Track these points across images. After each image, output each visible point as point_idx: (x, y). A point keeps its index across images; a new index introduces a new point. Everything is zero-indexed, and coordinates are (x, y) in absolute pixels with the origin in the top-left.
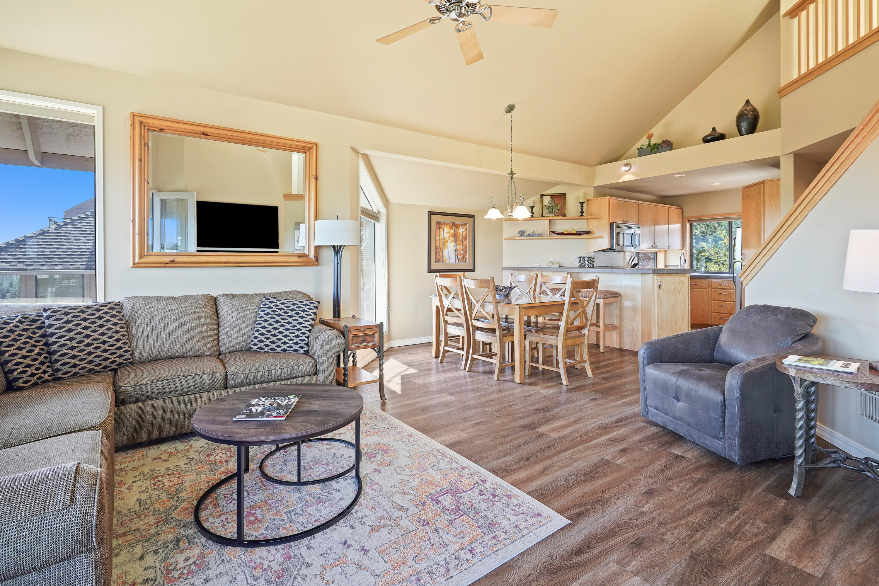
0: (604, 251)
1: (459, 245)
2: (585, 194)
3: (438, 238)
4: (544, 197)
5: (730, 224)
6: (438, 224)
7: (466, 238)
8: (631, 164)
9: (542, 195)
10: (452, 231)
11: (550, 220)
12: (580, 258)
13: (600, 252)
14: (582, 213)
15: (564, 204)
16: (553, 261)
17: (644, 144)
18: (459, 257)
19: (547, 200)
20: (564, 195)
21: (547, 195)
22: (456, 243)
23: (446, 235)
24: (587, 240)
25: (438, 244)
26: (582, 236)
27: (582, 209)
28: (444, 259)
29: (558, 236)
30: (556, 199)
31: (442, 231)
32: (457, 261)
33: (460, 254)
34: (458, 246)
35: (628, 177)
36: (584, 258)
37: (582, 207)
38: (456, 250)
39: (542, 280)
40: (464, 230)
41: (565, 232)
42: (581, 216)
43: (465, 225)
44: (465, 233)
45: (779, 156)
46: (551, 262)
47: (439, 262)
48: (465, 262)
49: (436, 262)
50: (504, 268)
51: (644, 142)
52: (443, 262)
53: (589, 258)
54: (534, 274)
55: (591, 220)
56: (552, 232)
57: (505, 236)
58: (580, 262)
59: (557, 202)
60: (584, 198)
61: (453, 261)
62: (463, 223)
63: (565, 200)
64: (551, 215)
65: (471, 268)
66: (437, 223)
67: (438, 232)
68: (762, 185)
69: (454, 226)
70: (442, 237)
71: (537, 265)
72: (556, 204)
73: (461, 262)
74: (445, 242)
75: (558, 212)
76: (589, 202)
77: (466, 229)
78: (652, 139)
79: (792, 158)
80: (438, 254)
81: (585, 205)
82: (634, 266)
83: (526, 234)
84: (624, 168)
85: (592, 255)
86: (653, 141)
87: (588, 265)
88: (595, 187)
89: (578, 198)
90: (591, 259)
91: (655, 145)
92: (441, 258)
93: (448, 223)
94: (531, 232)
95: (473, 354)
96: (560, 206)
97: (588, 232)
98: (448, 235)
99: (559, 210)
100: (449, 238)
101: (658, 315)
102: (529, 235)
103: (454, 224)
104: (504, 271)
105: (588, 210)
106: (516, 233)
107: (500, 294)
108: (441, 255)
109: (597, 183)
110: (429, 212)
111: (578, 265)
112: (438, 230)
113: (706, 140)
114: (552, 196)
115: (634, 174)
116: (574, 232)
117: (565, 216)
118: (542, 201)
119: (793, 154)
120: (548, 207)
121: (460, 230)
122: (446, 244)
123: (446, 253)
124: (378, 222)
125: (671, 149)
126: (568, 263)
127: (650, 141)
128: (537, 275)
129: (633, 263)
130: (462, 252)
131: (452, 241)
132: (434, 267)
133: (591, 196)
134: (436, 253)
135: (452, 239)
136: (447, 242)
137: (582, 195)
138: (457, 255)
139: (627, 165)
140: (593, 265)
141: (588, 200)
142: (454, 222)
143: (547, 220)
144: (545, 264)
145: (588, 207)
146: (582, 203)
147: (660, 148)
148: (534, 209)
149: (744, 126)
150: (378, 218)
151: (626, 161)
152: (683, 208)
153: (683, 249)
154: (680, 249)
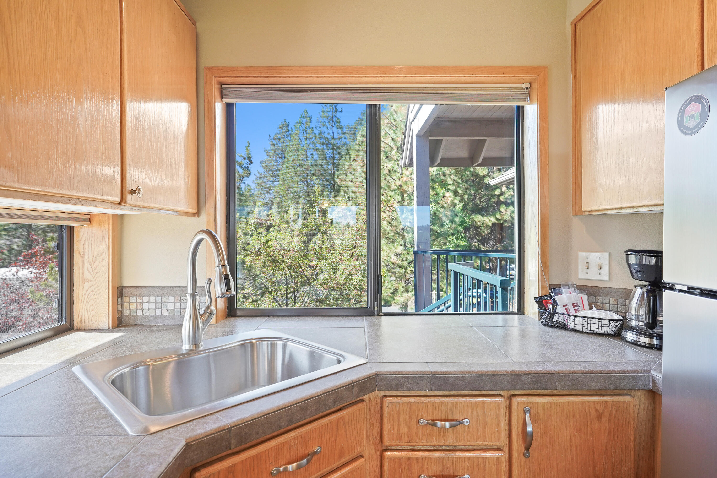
152: (197, 24)
153: (197, 214)
154: (187, 214)
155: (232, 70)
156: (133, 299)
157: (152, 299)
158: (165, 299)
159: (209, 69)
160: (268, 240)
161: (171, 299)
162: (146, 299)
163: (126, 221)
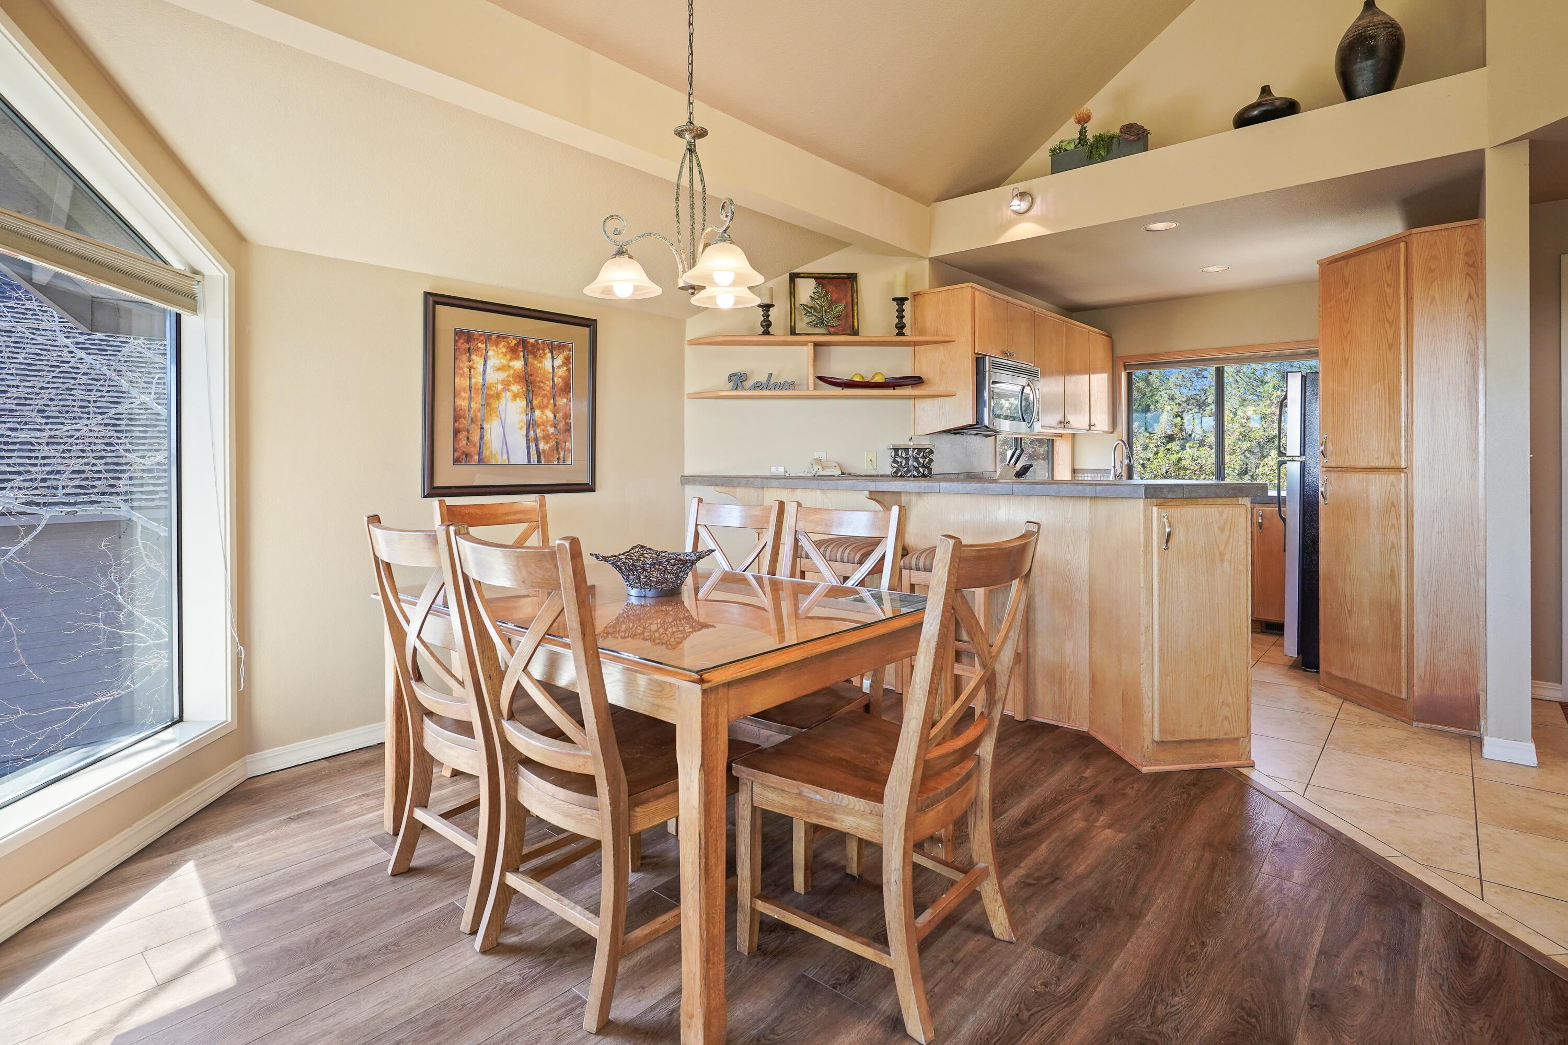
0: (956, 431)
1: (542, 407)
2: (908, 277)
3: (462, 382)
4: (799, 281)
5: (1220, 373)
6: (465, 337)
7: (566, 388)
8: (1034, 193)
9: (794, 277)
10: (518, 364)
11: (816, 345)
12: (896, 450)
13: (945, 436)
14: (900, 327)
15: (853, 303)
16: (824, 458)
17: (1068, 138)
18: (542, 446)
19: (806, 290)
20: (852, 278)
21: (808, 276)
22: (529, 402)
23: (494, 377)
24: (912, 401)
25: (462, 403)
26: (899, 392)
27: (901, 317)
28: (486, 453)
29: (838, 391)
30: (831, 288)
31: (478, 360)
32: (534, 459)
33: (546, 438)
34: (538, 413)
35: (1025, 230)
36: (906, 450)
37: (901, 311)
38: (531, 425)
39: (800, 525)
40: (558, 362)
41: (857, 379)
42: (898, 334)
43: (562, 347)
44: (561, 372)
45: (1481, 152)
46: (819, 461)
47: (468, 463)
48: (562, 461)
49: (457, 461)
50: (687, 480)
51: (1068, 132)
52: (481, 462)
53: (920, 450)
54: (771, 497)
55: (923, 347)
56: (820, 378)
57: (690, 386)
58: (895, 461)
59: (835, 296)
60: (906, 286)
61: (519, 456)
62: (556, 340)
63: (854, 291)
64: (817, 331)
65: (585, 479)
66: (459, 334)
67: (464, 365)
68: (1402, 245)
69: (525, 348)
70: (478, 379)
71: (781, 470)
72: (831, 303)
73: (549, 463)
74: (490, 398)
75: (835, 323)
76: (919, 299)
77: (567, 361)
78: (1089, 126)
79: (1523, 154)
80: (462, 435)
81: (907, 306)
82: (1022, 473)
83: (749, 383)
84: (1018, 205)
85: (926, 443)
86: (1092, 132)
87: (916, 468)
88: (931, 260)
89: (891, 285)
90: (926, 453)
91: (1099, 139)
92: (474, 450)
93: (501, 338)
94: (763, 379)
95: (504, 871)
96: (841, 307)
97: (917, 381)
98: (502, 376)
99: (838, 318)
100: (506, 384)
101: (1161, 629)
102: (758, 386)
103: (523, 342)
104: (687, 487)
105: (915, 322)
106: (719, 381)
107: (645, 585)
108: (475, 438)
109: (938, 251)
110: (427, 294)
111: (889, 471)
112: (464, 357)
113: (1243, 120)
114: (821, 279)
115: (1041, 220)
116: (879, 379)
117: (855, 333)
118: (792, 293)
119: (1526, 143)
120: (809, 310)
121: (547, 363)
122: (495, 404)
123: (493, 432)
124: (194, 310)
125: (1146, 149)
126: (863, 467)
127: (1083, 133)
128: (782, 504)
129: (1019, 466)
130: (552, 430)
131: (515, 396)
132: (447, 475)
133: (924, 280)
134: (456, 432)
135: (515, 388)
136: (498, 396)
137: (900, 279)
138: (536, 440)
139: (1022, 195)
140: (930, 470)
141: (916, 295)
142: (522, 335)
143: (804, 344)
144: (800, 468)
145: (914, 313)
146: (901, 301)
147: (1115, 145)
148: (772, 312)
149: (1365, 70)
150: (193, 297)
151: (1022, 186)
152: (1113, 336)
153: (1113, 432)
154: (1108, 432)
155: (1130, 357)
156: (1080, 475)
157: (1089, 475)
158: (1096, 475)
159: (1118, 357)
160: (1180, 459)
161: (1099, 475)
162: (1086, 475)
163: (1076, 436)
